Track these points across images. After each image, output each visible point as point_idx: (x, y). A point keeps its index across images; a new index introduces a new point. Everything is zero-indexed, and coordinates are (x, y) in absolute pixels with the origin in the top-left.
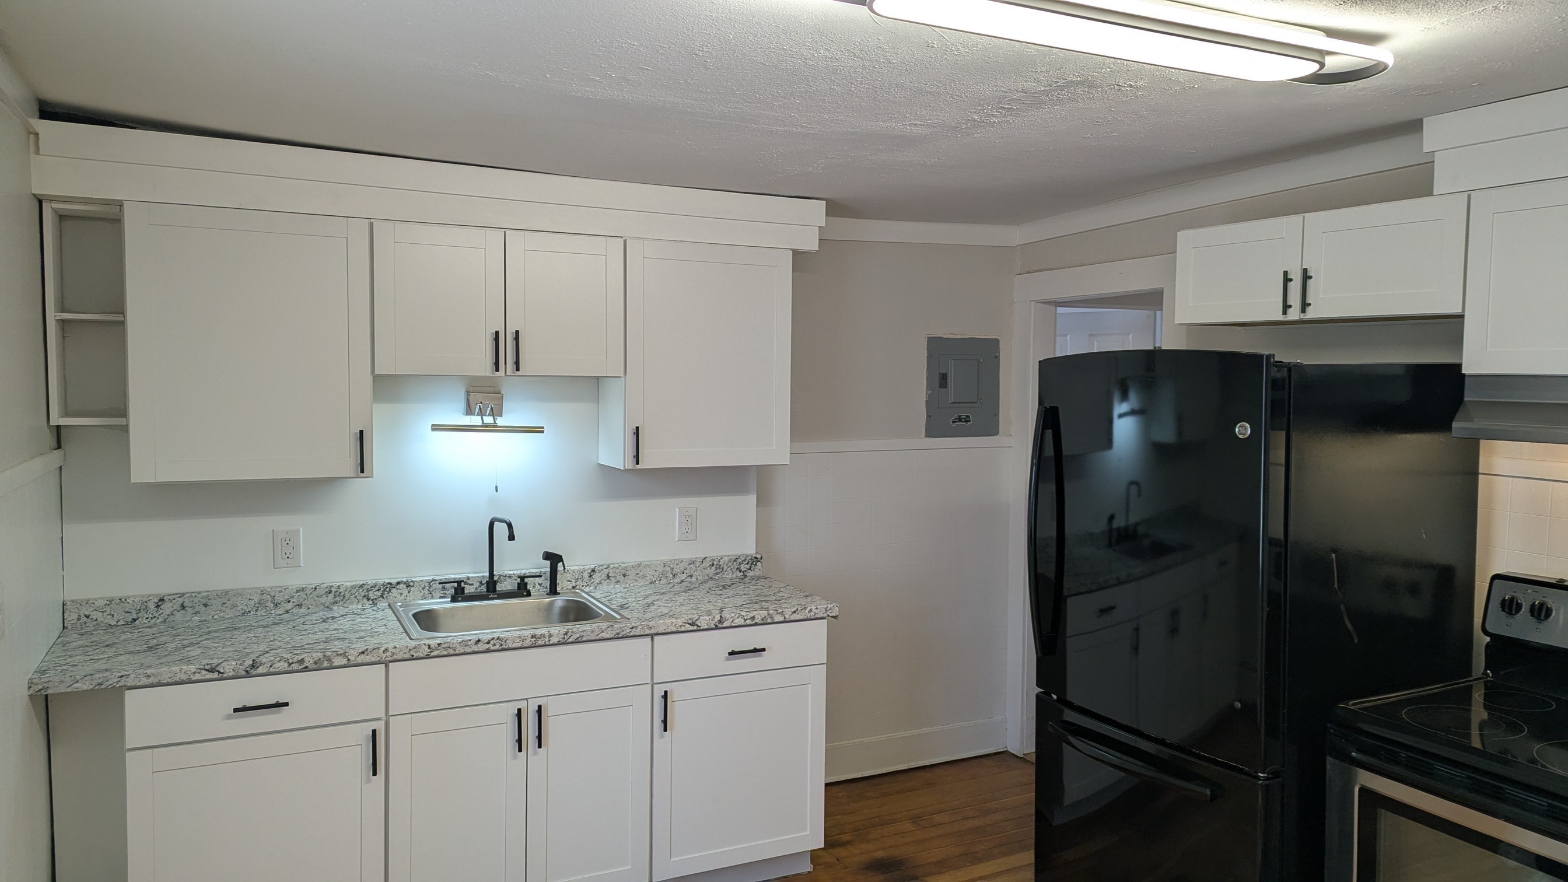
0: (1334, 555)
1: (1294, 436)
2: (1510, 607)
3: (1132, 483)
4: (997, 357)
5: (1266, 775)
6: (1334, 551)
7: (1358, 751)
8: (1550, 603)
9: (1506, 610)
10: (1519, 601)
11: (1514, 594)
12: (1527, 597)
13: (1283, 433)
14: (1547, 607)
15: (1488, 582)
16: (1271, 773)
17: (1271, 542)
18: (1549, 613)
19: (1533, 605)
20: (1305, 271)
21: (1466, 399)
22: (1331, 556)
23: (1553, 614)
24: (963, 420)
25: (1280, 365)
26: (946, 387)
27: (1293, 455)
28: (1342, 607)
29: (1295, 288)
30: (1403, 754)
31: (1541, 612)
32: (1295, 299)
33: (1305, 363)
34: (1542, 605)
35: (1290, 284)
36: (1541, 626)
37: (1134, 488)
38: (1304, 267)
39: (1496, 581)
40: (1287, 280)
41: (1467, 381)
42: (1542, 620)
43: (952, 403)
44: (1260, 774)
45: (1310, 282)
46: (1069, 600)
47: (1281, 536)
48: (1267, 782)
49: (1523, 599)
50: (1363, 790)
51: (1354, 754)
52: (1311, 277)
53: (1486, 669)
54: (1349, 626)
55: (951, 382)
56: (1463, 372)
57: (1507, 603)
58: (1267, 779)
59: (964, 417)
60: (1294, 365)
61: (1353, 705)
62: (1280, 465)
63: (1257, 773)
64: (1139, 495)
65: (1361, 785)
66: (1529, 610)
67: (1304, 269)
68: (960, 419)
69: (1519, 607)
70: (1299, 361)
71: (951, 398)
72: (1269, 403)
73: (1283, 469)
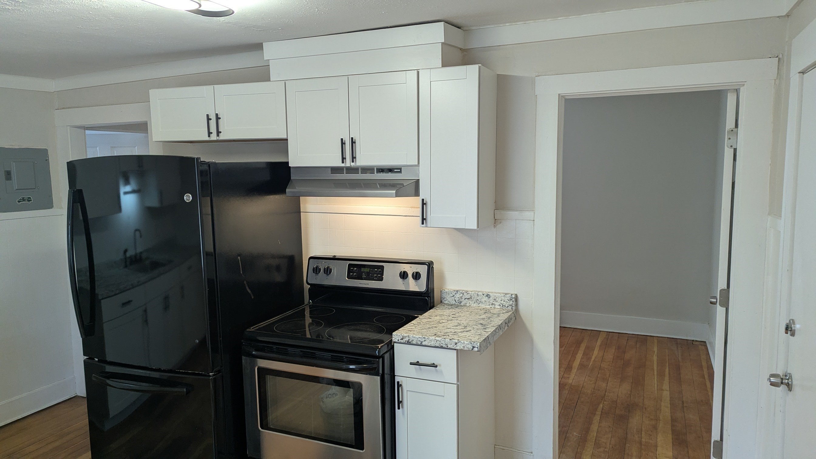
0: (239, 257)
1: (214, 199)
2: (316, 270)
3: (136, 230)
4: (47, 160)
5: (213, 373)
6: (239, 255)
7: (256, 350)
8: (331, 267)
9: (315, 272)
10: (320, 268)
11: (318, 265)
12: (322, 265)
13: (209, 198)
14: (330, 268)
15: (308, 260)
16: (216, 372)
17: (207, 254)
18: (331, 270)
19: (325, 268)
20: (217, 115)
21: (292, 178)
22: (238, 258)
23: (332, 271)
24: (26, 200)
25: (204, 163)
26: (11, 180)
27: (215, 209)
28: (245, 282)
29: (213, 123)
30: (275, 347)
31: (328, 271)
32: (213, 129)
33: (216, 162)
34: (328, 268)
35: (210, 121)
36: (328, 277)
37: (137, 233)
38: (216, 113)
39: (311, 260)
40: (209, 119)
41: (291, 169)
42: (328, 274)
43: (17, 190)
44: (210, 374)
45: (220, 121)
46: (102, 301)
47: (212, 250)
48: (214, 377)
49: (321, 267)
50: (259, 369)
51: (254, 352)
52: (220, 118)
53: (309, 300)
54: (249, 291)
55: (14, 176)
56: (289, 166)
57: (315, 269)
58: (214, 375)
59: (27, 198)
60: (211, 163)
61: (253, 329)
62: (209, 215)
63: (209, 374)
64: (141, 237)
65: (258, 366)
66: (323, 271)
67: (216, 114)
68: (23, 200)
69: (320, 270)
70: (213, 161)
71: (15, 186)
72: (200, 184)
73: (210, 217)
